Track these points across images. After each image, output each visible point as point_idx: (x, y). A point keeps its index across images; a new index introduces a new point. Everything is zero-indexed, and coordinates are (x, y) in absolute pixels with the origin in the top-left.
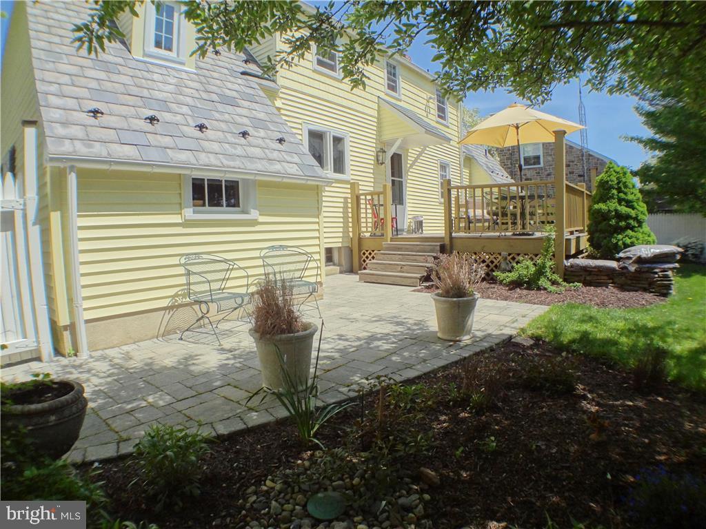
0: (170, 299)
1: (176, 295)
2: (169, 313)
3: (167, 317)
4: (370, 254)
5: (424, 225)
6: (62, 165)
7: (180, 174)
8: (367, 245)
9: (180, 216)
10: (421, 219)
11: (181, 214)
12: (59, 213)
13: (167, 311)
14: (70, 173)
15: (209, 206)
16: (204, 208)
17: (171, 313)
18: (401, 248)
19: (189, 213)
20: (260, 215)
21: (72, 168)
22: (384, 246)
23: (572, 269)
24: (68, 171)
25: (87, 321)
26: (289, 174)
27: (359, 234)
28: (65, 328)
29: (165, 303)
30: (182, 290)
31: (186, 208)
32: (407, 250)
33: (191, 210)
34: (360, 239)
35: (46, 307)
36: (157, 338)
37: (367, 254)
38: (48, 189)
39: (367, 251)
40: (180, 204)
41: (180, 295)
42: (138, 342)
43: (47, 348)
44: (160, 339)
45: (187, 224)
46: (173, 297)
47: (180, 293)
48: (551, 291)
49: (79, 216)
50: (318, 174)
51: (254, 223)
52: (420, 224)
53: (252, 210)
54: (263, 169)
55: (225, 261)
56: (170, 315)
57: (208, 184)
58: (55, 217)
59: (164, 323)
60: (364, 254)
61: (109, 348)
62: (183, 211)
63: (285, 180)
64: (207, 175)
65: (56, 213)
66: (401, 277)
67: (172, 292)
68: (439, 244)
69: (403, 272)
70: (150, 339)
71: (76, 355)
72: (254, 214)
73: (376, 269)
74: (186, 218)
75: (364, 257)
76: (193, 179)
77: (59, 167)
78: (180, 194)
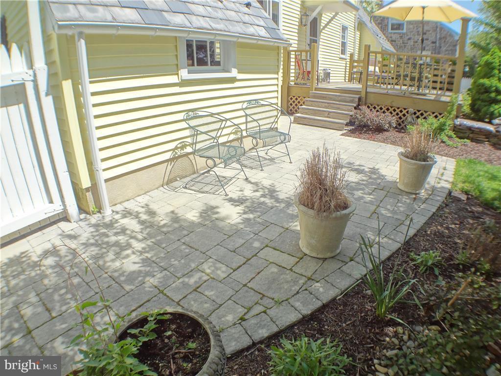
0: (172, 152)
1: (176, 148)
2: (171, 164)
3: (170, 167)
4: (297, 99)
5: (331, 75)
6: (70, 32)
7: (176, 37)
8: (295, 92)
9: (177, 76)
10: (329, 71)
11: (178, 74)
12: (70, 81)
13: (170, 162)
14: (79, 40)
15: (197, 65)
16: (193, 67)
17: (173, 163)
18: (326, 97)
19: (184, 74)
20: (238, 73)
21: (81, 35)
22: (311, 94)
23: (460, 127)
24: (76, 37)
25: (106, 181)
26: (261, 37)
27: (288, 83)
28: (87, 190)
29: (167, 156)
30: (180, 143)
31: (182, 69)
32: (331, 99)
33: (187, 70)
34: (289, 87)
35: (68, 173)
36: (163, 186)
37: (294, 99)
38: (56, 57)
39: (294, 97)
40: (177, 65)
41: (179, 148)
42: (148, 192)
43: (73, 209)
44: (166, 187)
45: (184, 83)
46: (173, 150)
47: (179, 146)
48: (449, 145)
49: (91, 82)
50: (280, 36)
51: (233, 80)
52: (327, 75)
53: (233, 69)
54: (242, 32)
55: (212, 115)
56: (172, 165)
57: (196, 45)
58: (67, 86)
59: (168, 173)
60: (291, 99)
61: (125, 201)
62: (179, 71)
63: (260, 42)
64: (194, 37)
65: (67, 81)
66: (329, 122)
67: (172, 145)
68: (358, 96)
69: (329, 118)
70: (157, 188)
71: (99, 212)
72: (234, 73)
73: (306, 114)
74: (183, 78)
75: (291, 102)
76: (187, 40)
77: (66, 35)
78: (177, 56)
